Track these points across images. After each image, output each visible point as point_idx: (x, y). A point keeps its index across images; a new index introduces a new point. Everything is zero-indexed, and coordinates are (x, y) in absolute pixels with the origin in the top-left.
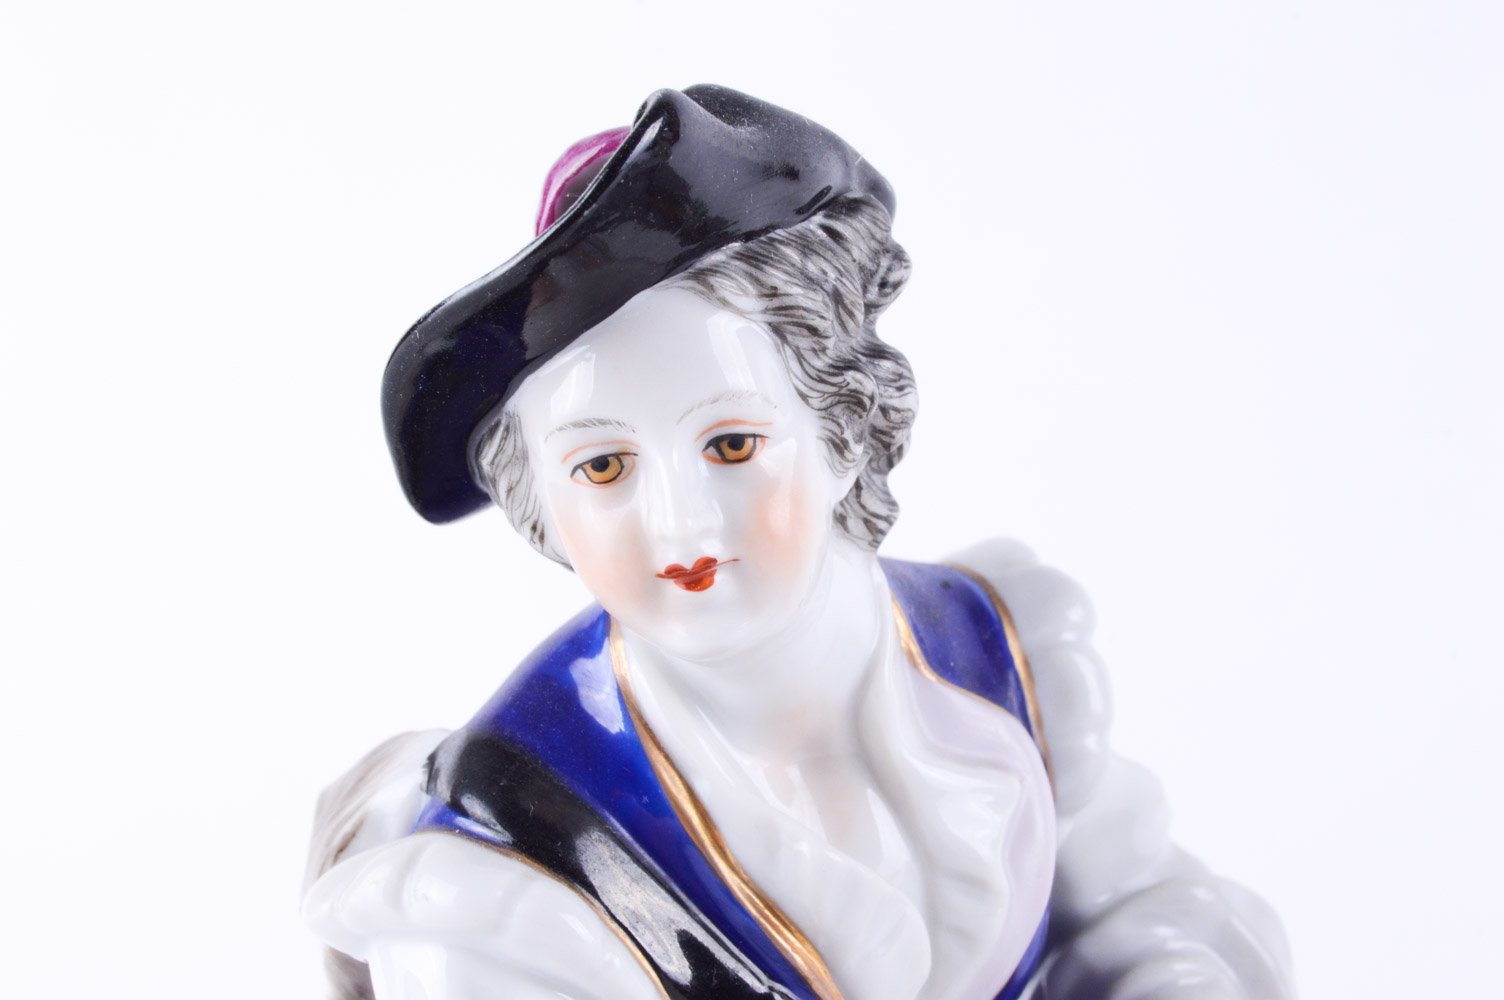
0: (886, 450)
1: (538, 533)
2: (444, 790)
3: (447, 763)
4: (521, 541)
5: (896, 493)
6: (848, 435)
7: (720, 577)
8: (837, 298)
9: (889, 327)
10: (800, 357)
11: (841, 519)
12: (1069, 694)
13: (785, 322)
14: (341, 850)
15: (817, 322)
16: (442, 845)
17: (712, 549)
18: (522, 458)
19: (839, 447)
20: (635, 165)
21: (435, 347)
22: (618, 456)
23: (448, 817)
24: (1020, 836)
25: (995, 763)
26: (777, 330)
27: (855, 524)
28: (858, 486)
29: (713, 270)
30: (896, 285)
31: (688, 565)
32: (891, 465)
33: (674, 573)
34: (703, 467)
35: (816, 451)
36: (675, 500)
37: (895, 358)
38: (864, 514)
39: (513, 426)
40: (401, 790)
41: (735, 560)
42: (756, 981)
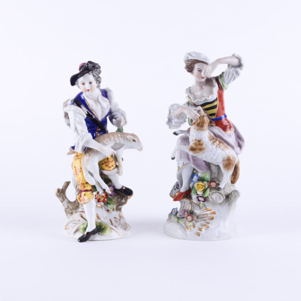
0: (100, 83)
1: (79, 87)
2: (73, 102)
4: (78, 88)
7: (90, 91)
8: (97, 74)
9: (100, 75)
10: (95, 78)
12: (111, 98)
13: (94, 76)
14: (66, 106)
15: (96, 76)
16: (73, 106)
17: (89, 89)
18: (78, 83)
19: (97, 83)
20: (86, 67)
22: (84, 83)
23: (73, 104)
24: (107, 106)
25: (106, 101)
26: (93, 76)
29: (90, 73)
30: (101, 73)
31: (88, 90)
33: (87, 90)
34: (89, 84)
35: (95, 83)
36: (87, 86)
37: (100, 77)
38: (98, 87)
39: (78, 81)
40: (70, 102)
41: (91, 90)
42: (91, 114)
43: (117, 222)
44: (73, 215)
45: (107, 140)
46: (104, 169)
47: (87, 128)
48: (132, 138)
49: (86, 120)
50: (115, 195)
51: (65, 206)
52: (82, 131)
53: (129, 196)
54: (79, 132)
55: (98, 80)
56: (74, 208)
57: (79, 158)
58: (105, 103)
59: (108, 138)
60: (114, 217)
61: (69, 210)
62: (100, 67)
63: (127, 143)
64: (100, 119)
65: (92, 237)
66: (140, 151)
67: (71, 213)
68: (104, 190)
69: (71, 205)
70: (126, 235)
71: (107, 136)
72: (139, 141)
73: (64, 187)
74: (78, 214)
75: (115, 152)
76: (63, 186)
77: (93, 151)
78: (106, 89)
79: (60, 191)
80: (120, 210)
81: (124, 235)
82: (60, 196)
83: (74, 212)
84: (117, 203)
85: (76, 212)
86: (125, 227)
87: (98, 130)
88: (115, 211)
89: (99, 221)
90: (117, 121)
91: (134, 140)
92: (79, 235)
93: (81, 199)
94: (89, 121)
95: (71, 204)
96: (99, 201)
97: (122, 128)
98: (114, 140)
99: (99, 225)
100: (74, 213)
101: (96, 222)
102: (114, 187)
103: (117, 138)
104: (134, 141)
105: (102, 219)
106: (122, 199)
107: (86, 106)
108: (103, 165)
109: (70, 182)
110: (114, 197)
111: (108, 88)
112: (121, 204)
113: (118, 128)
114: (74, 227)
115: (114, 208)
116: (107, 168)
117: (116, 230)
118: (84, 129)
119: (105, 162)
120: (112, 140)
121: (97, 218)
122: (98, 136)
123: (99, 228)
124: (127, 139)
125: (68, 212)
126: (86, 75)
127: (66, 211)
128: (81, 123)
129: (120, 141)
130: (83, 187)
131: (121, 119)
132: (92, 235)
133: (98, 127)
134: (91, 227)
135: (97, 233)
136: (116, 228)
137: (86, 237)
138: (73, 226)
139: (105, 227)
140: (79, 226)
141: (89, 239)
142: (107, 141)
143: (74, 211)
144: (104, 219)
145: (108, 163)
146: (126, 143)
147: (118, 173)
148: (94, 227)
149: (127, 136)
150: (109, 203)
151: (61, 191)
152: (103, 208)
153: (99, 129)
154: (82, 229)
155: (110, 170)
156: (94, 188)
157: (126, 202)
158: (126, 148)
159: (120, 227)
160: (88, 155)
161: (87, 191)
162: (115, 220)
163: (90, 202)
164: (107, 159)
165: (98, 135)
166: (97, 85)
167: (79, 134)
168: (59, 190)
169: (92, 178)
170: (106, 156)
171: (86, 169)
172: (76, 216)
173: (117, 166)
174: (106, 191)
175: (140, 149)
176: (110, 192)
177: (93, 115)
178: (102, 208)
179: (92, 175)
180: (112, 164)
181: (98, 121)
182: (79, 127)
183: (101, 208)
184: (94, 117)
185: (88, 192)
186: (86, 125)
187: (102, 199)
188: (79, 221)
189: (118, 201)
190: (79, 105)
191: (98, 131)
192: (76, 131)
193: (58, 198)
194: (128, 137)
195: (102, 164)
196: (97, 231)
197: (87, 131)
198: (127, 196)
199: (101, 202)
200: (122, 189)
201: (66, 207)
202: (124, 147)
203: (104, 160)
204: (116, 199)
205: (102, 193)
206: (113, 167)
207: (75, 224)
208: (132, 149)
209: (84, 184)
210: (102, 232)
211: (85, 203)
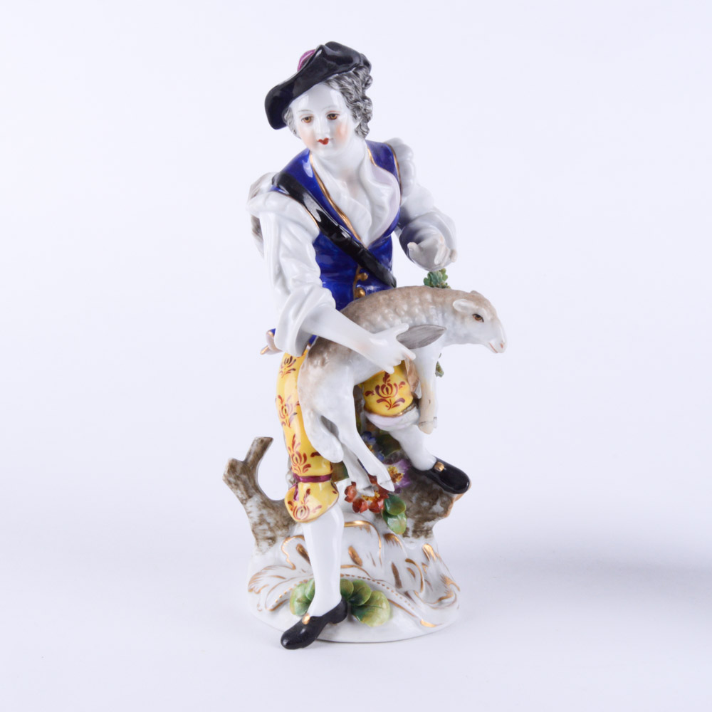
0: (366, 118)
1: (295, 132)
2: (276, 184)
3: (276, 178)
4: (292, 134)
5: (369, 127)
6: (357, 115)
7: (329, 142)
8: (356, 87)
9: (368, 93)
10: (347, 98)
11: (357, 132)
12: (406, 172)
13: (344, 92)
14: (255, 195)
15: (351, 92)
16: (275, 194)
17: (328, 137)
18: (292, 117)
19: (355, 117)
20: (316, 59)
21: (277, 94)
22: (310, 117)
23: (277, 189)
24: (392, 199)
25: (387, 183)
26: (343, 93)
27: (360, 133)
28: (360, 125)
29: (330, 81)
30: (369, 84)
31: (323, 139)
32: (368, 121)
33: (320, 141)
34: (326, 120)
35: (351, 118)
36: (321, 126)
37: (369, 99)
38: (362, 131)
39: (291, 110)
40: (267, 184)
41: (332, 139)
42: (337, 225)
43: (414, 575)
44: (275, 546)
45: (386, 311)
46: (371, 411)
47: (318, 270)
48: (472, 306)
49: (316, 244)
50: (413, 488)
51: (251, 515)
52: (301, 281)
53: (458, 493)
54: (290, 284)
55: (361, 109)
56: (280, 523)
57: (294, 370)
58: (384, 188)
59: (388, 306)
60: (407, 556)
61: (264, 530)
62: (367, 64)
63: (454, 324)
64: (366, 240)
65: (328, 632)
66: (496, 352)
67: (270, 538)
68: (373, 479)
69: (270, 514)
70: (441, 624)
71: (384, 299)
72: (494, 319)
73: (251, 457)
74: (292, 543)
75: (411, 355)
76: (249, 453)
77: (335, 351)
78: (392, 145)
79: (238, 468)
80: (427, 533)
81: (436, 625)
82: (236, 485)
83: (281, 536)
84: (419, 512)
85: (288, 537)
86: (441, 593)
87: (359, 277)
88: (412, 539)
89: (354, 573)
90: (421, 249)
91: (480, 314)
92: (289, 619)
93: (297, 504)
94: (330, 246)
95: (272, 511)
96: (358, 506)
97: (443, 271)
98: (410, 313)
99: (352, 590)
100: (280, 540)
101: (343, 582)
102: (408, 462)
103: (420, 307)
104: (478, 317)
105: (367, 564)
106: (434, 504)
107: (320, 196)
108: (370, 395)
109: (271, 440)
110: (409, 494)
111: (396, 141)
112: (430, 516)
113: (431, 273)
114: (273, 588)
115: (407, 529)
116: (382, 408)
117: (409, 608)
118: (308, 275)
119: (377, 388)
120: (403, 313)
121: (350, 562)
122: (360, 296)
123: (353, 599)
124: (455, 312)
125: (260, 536)
126: (316, 87)
127: (257, 530)
128: (297, 255)
129: (428, 318)
130: (302, 467)
131: (436, 242)
132: (328, 625)
133: (359, 268)
134: (327, 599)
135: (346, 619)
136: (409, 601)
137: (306, 632)
138: (271, 587)
139: (372, 598)
140: (287, 590)
141: (320, 637)
142: (385, 318)
143: (279, 533)
144: (374, 564)
145: (387, 390)
146: (450, 324)
147: (420, 423)
148: (335, 600)
149: (453, 300)
150: (392, 514)
151: (242, 469)
152: (372, 528)
153: (365, 274)
154: (299, 601)
155: (395, 416)
156: (338, 471)
157: (445, 512)
158: (449, 341)
159: (422, 594)
160: (317, 361)
161: (315, 479)
162: (409, 569)
163: (325, 514)
164: (383, 376)
165: (362, 293)
166: (358, 124)
167: (288, 292)
168: (233, 467)
169: (334, 439)
170: (379, 368)
171: (313, 410)
172: (285, 550)
173: (417, 402)
174: (379, 481)
175: (497, 347)
176: (390, 487)
177: (341, 228)
178: (368, 530)
179: (332, 428)
180: (402, 394)
181: (359, 249)
182: (291, 269)
183: (364, 531)
184: (346, 235)
185: (320, 485)
186: (318, 259)
187: (369, 503)
188: (294, 568)
189: (420, 506)
190: (297, 196)
191: (359, 282)
192: (280, 280)
193: (231, 489)
194: (459, 304)
195: (368, 393)
196: (346, 611)
197: (320, 282)
198: (450, 494)
199: (365, 509)
200: (433, 470)
201: (256, 519)
202: (443, 337)
203: (375, 378)
204: (414, 499)
205: (365, 489)
206: (402, 406)
207: (278, 580)
208: (468, 346)
209: (305, 456)
210: (362, 617)
211: (306, 521)
